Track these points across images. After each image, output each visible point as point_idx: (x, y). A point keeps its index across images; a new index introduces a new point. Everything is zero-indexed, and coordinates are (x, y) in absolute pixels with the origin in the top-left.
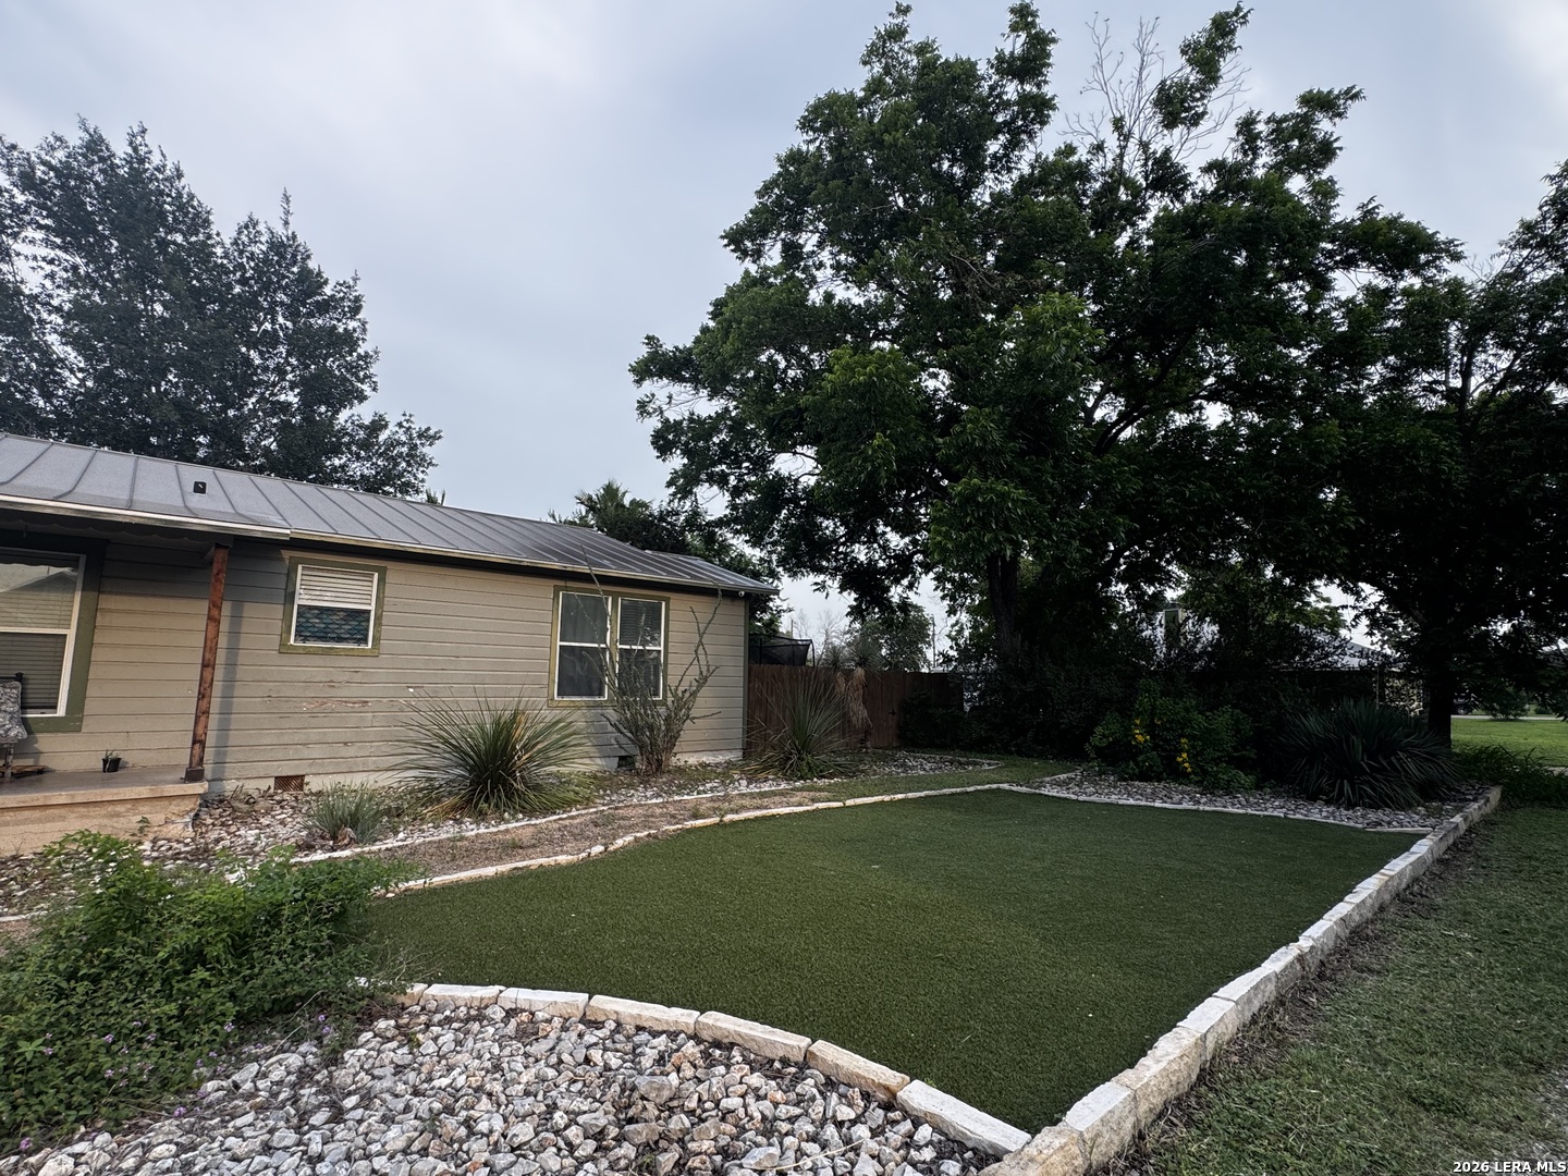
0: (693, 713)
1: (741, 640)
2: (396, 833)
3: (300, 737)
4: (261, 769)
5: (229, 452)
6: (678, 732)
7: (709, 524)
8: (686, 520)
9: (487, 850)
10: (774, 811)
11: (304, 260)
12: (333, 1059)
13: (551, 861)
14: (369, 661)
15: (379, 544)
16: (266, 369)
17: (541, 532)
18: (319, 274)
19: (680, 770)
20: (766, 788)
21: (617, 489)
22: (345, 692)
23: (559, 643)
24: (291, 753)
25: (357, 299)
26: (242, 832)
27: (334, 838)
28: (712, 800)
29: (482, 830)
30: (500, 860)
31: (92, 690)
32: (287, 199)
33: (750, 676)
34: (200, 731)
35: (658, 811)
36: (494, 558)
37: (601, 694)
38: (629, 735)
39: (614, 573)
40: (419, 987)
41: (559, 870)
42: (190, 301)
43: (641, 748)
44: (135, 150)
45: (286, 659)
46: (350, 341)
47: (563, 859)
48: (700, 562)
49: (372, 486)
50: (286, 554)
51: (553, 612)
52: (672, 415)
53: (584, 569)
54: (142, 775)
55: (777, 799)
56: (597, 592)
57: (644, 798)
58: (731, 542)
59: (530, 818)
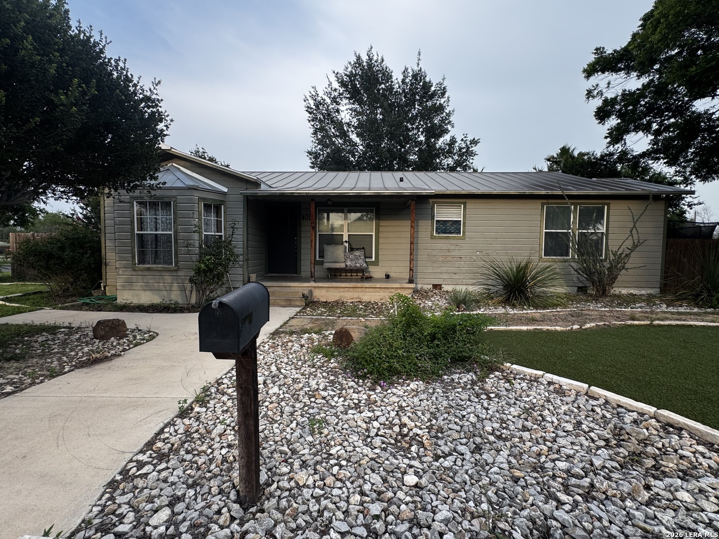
0: (627, 266)
1: (661, 224)
2: (480, 309)
3: (439, 271)
4: (428, 281)
5: (405, 164)
6: (617, 275)
7: (634, 157)
8: (618, 158)
9: (521, 319)
10: (692, 323)
11: (424, 78)
12: (482, 380)
13: (553, 328)
14: (461, 241)
15: (463, 192)
16: (413, 129)
17: (531, 177)
18: (430, 82)
19: (619, 296)
20: (682, 310)
21: (569, 149)
22: (453, 254)
23: (545, 231)
24: (437, 277)
25: (444, 88)
26: (426, 302)
27: (458, 308)
28: (642, 312)
29: (516, 312)
30: (527, 325)
31: (380, 253)
32: (419, 54)
33: (667, 246)
34: (412, 266)
35: (608, 314)
36: (512, 192)
37: (567, 255)
38: (585, 276)
39: (575, 192)
40: (508, 365)
41: (556, 332)
42: (388, 109)
43: (593, 283)
44: (369, 57)
45: (433, 241)
46: (441, 108)
47: (558, 328)
48: (630, 181)
49: (452, 169)
50: (431, 201)
51: (542, 215)
52: (610, 95)
53: (559, 193)
54: (396, 280)
55: (692, 317)
56: (566, 203)
57: (596, 308)
58: (651, 166)
59: (537, 310)
